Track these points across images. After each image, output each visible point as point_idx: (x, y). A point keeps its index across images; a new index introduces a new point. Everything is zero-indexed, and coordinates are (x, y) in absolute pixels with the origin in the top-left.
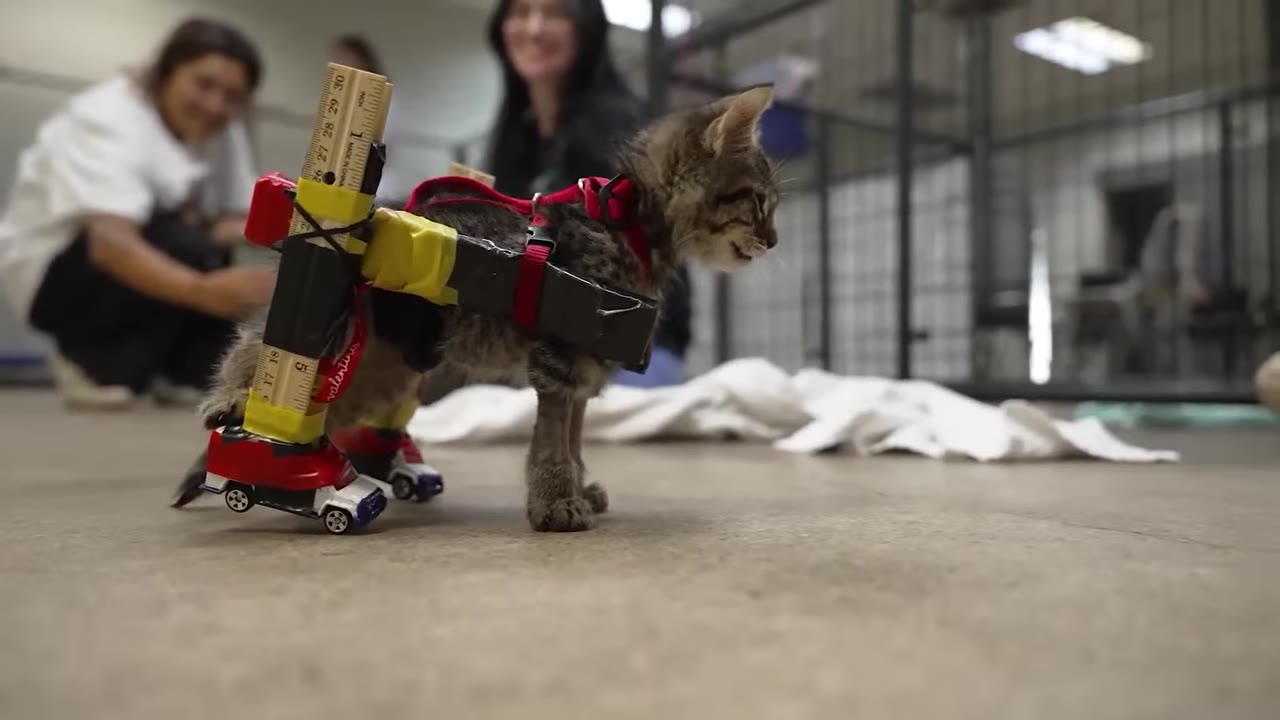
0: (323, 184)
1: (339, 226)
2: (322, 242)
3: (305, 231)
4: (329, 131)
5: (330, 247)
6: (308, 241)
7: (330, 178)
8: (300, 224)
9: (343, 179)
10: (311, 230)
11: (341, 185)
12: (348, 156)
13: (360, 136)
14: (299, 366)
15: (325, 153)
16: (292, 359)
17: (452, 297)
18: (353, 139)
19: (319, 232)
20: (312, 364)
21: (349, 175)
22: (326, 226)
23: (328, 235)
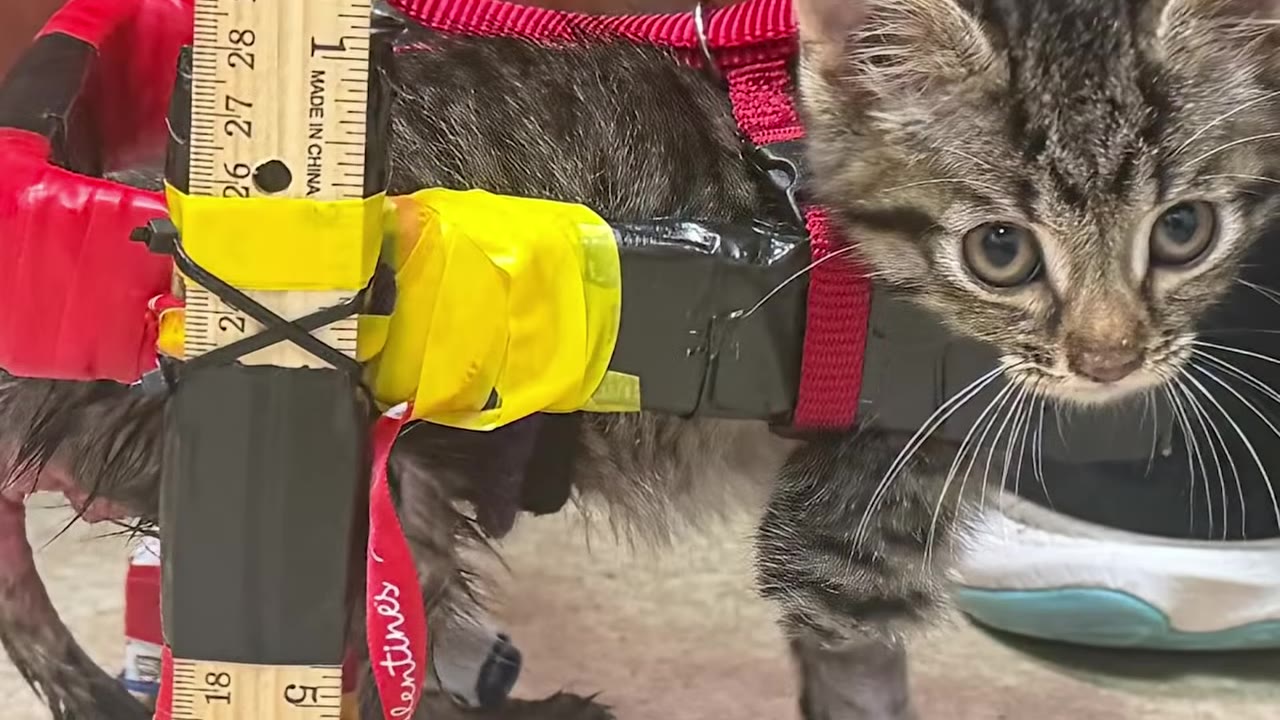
0: (259, 198)
1: (331, 300)
2: (288, 356)
3: (232, 335)
4: (245, 50)
5: (316, 363)
6: (249, 359)
7: (273, 177)
8: (212, 321)
9: (314, 174)
10: (252, 327)
11: (313, 190)
12: (317, 110)
13: (341, 48)
14: (296, 694)
15: (245, 114)
16: (272, 678)
17: (625, 393)
18: (318, 61)
19: (275, 329)
20: (327, 678)
21: (327, 162)
22: (293, 308)
23: (301, 332)
